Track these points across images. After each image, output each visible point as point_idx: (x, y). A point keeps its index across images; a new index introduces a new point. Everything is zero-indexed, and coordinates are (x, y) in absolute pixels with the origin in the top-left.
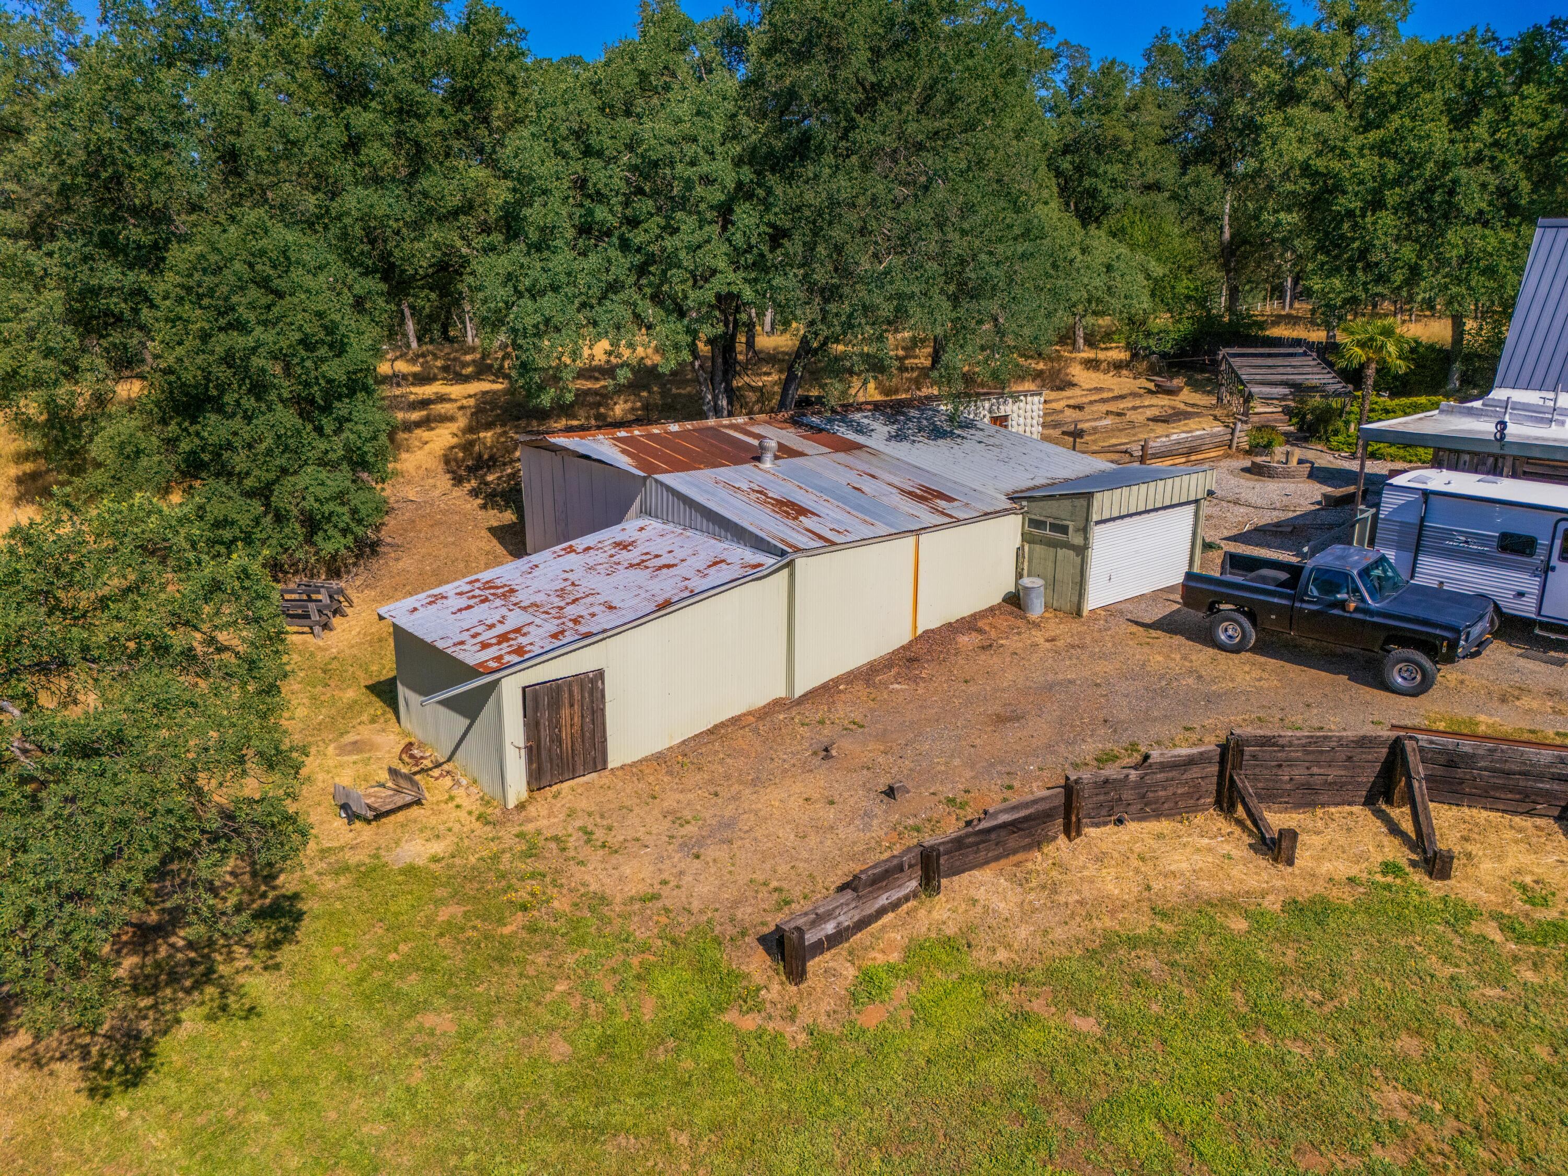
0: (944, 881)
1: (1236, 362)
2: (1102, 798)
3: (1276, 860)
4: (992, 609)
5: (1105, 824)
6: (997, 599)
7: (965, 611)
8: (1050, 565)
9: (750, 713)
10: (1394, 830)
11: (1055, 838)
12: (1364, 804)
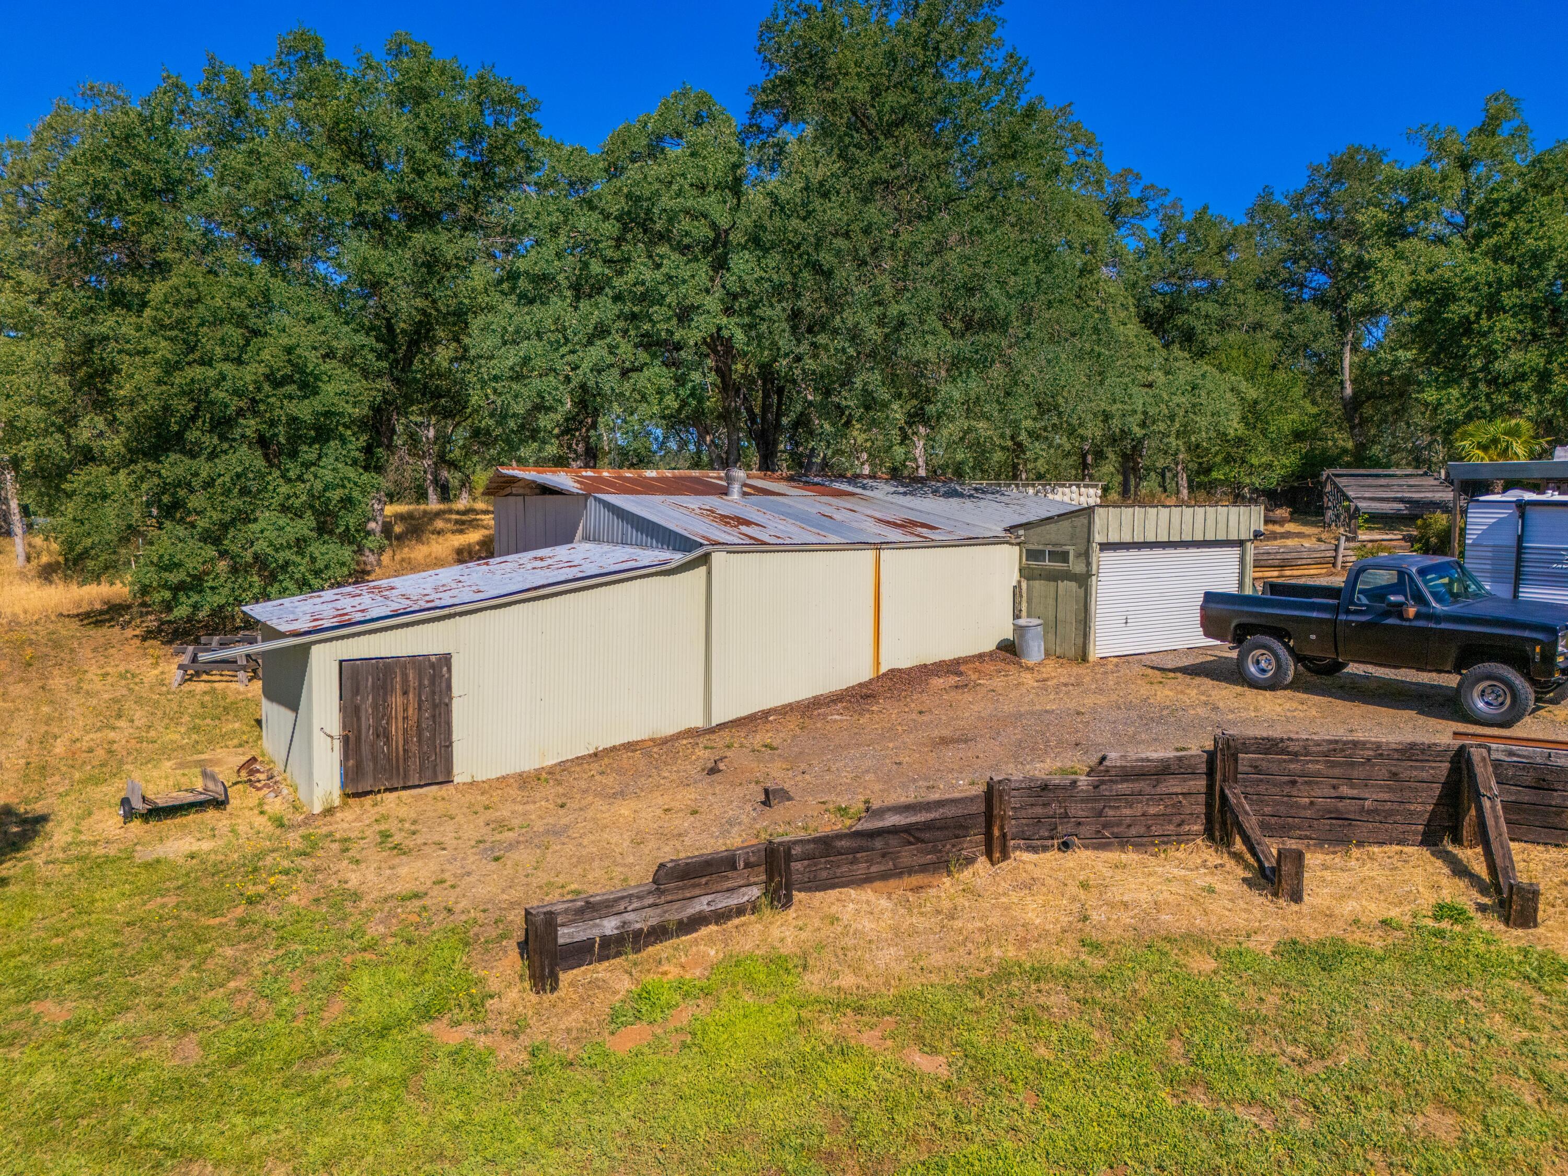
0: (798, 896)
1: (1342, 482)
2: (1039, 810)
3: (1275, 894)
4: (981, 657)
5: (1045, 849)
6: (989, 645)
7: (948, 654)
8: (1051, 602)
9: (652, 740)
10: (1460, 870)
11: (970, 861)
12: (1422, 843)
